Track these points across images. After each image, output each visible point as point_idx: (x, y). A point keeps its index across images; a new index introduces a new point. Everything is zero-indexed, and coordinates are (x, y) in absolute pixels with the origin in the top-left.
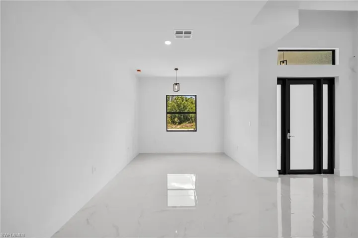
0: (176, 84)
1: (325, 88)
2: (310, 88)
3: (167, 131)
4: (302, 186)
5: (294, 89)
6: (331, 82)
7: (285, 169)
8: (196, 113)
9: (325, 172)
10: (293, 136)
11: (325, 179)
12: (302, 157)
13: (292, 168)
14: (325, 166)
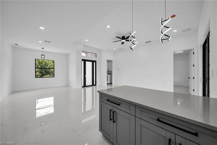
0: (43, 55)
1: (95, 63)
2: (91, 63)
3: (36, 77)
4: (89, 90)
5: (87, 62)
6: (96, 62)
7: (85, 86)
8: (54, 69)
9: (94, 85)
10: (87, 76)
11: (94, 87)
12: (89, 82)
13: (86, 85)
14: (95, 84)
